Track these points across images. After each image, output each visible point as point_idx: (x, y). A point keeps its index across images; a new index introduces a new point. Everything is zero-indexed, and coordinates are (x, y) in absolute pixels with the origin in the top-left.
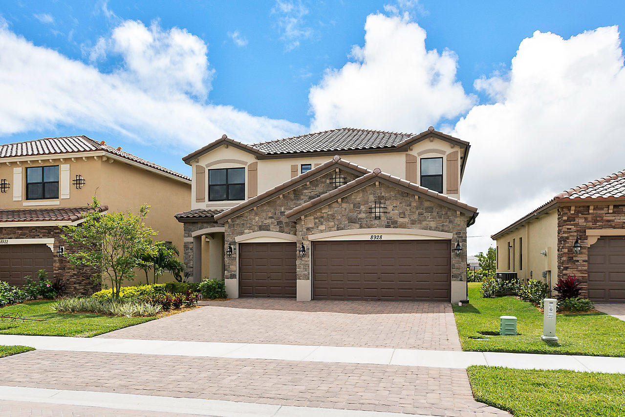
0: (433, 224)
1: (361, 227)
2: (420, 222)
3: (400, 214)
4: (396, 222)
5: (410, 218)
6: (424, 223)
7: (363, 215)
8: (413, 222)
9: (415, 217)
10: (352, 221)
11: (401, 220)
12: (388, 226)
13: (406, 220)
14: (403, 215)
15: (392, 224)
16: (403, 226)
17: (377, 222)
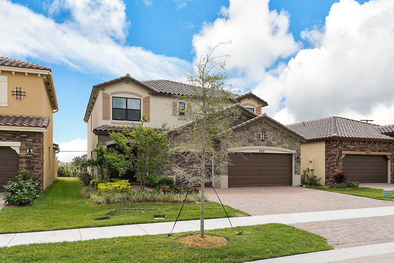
0: (287, 145)
1: (255, 145)
2: (282, 144)
3: (273, 139)
4: (271, 143)
5: (277, 142)
6: (283, 144)
7: (256, 138)
8: (279, 144)
9: (279, 141)
10: (250, 141)
11: (273, 142)
12: (267, 146)
13: (276, 142)
14: (274, 139)
15: (269, 144)
16: (274, 146)
17: (262, 142)
